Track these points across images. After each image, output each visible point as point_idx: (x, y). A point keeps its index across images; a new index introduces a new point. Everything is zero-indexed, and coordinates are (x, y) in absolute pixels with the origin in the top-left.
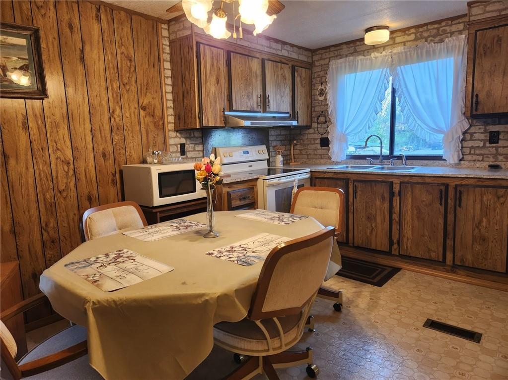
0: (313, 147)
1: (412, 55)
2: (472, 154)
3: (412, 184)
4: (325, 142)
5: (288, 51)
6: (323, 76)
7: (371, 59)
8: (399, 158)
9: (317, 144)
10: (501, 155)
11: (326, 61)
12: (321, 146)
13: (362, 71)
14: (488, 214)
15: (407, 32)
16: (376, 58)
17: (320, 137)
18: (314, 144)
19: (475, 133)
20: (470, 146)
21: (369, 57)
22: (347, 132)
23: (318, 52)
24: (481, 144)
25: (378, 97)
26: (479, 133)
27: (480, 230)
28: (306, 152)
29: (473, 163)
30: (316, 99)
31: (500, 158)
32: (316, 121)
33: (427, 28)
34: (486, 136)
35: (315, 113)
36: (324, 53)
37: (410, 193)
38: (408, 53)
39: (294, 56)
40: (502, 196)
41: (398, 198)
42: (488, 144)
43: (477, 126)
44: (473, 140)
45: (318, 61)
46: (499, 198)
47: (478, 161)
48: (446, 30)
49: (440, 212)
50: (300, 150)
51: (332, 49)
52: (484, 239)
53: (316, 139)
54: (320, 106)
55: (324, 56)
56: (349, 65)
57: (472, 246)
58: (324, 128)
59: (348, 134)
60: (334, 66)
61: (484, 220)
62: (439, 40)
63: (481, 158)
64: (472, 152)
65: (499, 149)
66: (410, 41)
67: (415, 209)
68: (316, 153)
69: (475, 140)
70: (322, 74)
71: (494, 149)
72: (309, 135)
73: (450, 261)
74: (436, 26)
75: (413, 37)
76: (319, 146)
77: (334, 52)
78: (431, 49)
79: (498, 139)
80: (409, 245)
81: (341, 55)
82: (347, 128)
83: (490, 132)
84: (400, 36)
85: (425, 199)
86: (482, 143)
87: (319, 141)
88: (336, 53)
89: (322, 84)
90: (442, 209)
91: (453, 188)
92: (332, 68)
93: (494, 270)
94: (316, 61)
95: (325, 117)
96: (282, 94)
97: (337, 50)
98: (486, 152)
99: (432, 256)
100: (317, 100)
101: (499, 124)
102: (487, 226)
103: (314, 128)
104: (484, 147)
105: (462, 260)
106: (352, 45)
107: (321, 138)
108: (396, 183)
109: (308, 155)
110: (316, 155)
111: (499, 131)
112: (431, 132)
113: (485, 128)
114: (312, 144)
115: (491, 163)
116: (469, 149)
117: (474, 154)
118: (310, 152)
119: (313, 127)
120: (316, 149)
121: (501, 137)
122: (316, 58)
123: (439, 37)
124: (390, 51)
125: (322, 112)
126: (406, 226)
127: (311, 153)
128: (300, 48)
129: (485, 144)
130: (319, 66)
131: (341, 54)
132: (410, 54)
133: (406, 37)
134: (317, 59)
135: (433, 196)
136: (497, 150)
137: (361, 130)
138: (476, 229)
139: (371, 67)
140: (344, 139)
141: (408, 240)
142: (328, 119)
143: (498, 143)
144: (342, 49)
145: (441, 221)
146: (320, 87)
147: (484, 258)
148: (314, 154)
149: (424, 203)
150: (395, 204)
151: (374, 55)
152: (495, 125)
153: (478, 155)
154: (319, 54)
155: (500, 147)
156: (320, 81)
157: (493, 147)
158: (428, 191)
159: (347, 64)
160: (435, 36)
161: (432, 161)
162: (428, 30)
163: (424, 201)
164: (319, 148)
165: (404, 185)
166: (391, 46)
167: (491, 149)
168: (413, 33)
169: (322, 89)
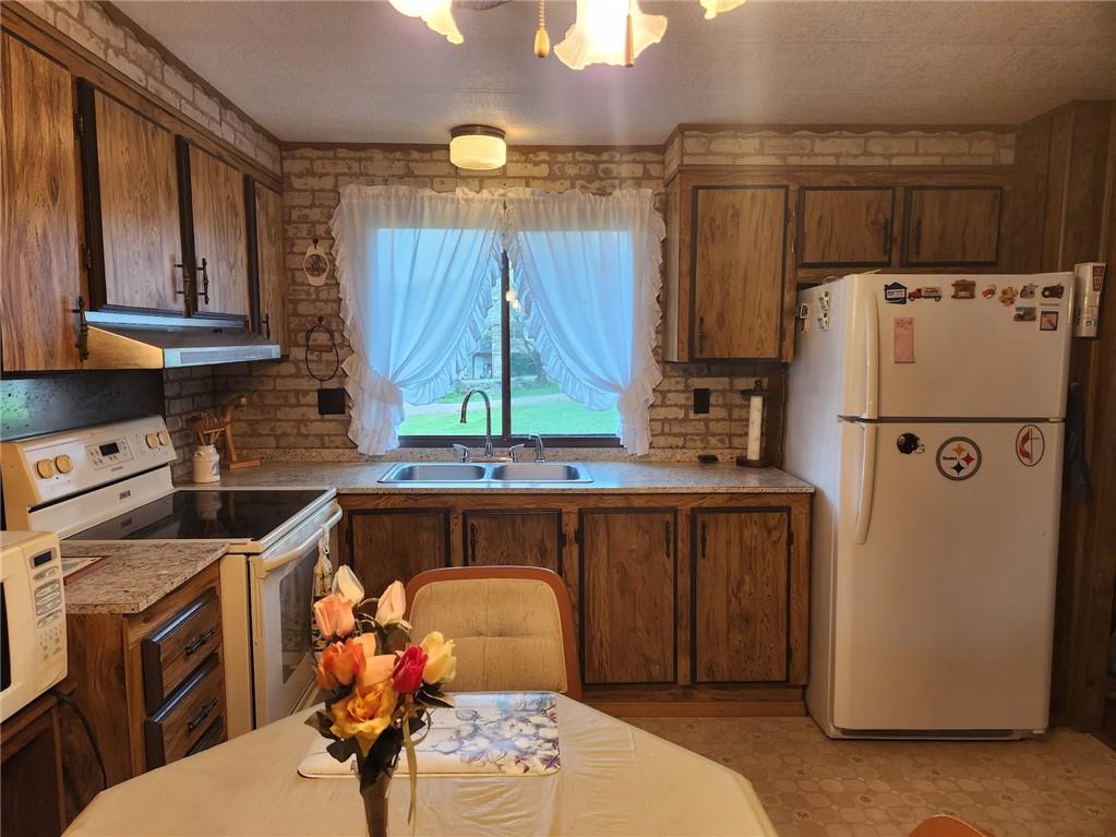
0: (296, 413)
1: (550, 210)
2: (666, 434)
3: (606, 511)
4: (334, 402)
5: (235, 130)
6: (319, 222)
7: (456, 202)
8: (529, 442)
9: (307, 405)
10: (714, 435)
11: (328, 183)
12: (321, 413)
13: (433, 225)
14: (753, 567)
15: (531, 156)
16: (468, 201)
17: (319, 387)
18: (298, 405)
19: (670, 391)
20: (662, 418)
21: (450, 195)
22: (400, 378)
23: (298, 153)
24: (681, 415)
25: (477, 299)
26: (676, 391)
27: (740, 599)
28: (272, 429)
29: (669, 453)
30: (299, 280)
31: (713, 441)
32: (302, 342)
33: (574, 156)
34: (688, 398)
35: (297, 320)
36: (319, 158)
37: (602, 534)
38: (541, 206)
39: (248, 148)
40: (775, 528)
41: (575, 548)
42: (692, 415)
43: (673, 377)
44: (667, 406)
45: (300, 176)
46: (769, 532)
47: (677, 447)
48: (611, 172)
49: (666, 571)
50: (251, 423)
51: (342, 153)
52: (747, 619)
53: (306, 393)
54: (314, 301)
55: (318, 166)
56: (399, 208)
57: (728, 636)
58: (328, 363)
59: (404, 383)
60: (355, 201)
61: (747, 578)
62: (598, 189)
63: (680, 442)
64: (667, 430)
65: (711, 424)
66: (539, 178)
67: (615, 570)
68: (304, 431)
69: (671, 405)
70: (315, 214)
71: (702, 423)
72: (279, 381)
73: (685, 676)
74: (591, 157)
75: (544, 170)
76: (314, 413)
77: (351, 163)
78: (588, 206)
79: (708, 405)
80: (604, 655)
81: (367, 175)
82: (402, 367)
83: (696, 390)
84: (517, 162)
85: (634, 546)
86: (683, 411)
87: (313, 398)
88: (356, 166)
89: (316, 242)
90: (670, 566)
91: (687, 515)
92: (350, 205)
93: (767, 679)
94: (297, 175)
95: (331, 333)
96: (232, 260)
97: (359, 160)
98: (688, 429)
99: (653, 672)
100: (303, 284)
101: (709, 375)
102: (753, 590)
103: (296, 362)
104: (686, 419)
105: (710, 671)
106: (398, 155)
107: (319, 391)
108: (568, 513)
109: (277, 438)
110: (306, 436)
111: (707, 390)
112: (593, 387)
113: (686, 382)
114: (293, 406)
115: (701, 453)
116: (660, 423)
117: (670, 435)
118: (287, 428)
119: (291, 357)
120: (304, 421)
121: (712, 400)
122: (292, 166)
123: (597, 182)
124: (502, 191)
125: (321, 319)
126: (596, 613)
127: (289, 430)
128: (258, 128)
129: (686, 414)
130: (305, 191)
131: (371, 172)
132: (545, 208)
133: (530, 166)
134: (297, 172)
135: (650, 538)
136: (707, 425)
137: (437, 375)
138: (733, 600)
139: (458, 221)
140: (390, 395)
141: (602, 645)
142: (338, 340)
143: (708, 412)
144: (370, 159)
145: (669, 591)
146: (311, 251)
147: (749, 658)
148: (299, 434)
149: (634, 555)
150: (568, 561)
151: (461, 192)
152: (701, 377)
153: (676, 435)
154: (303, 158)
155: (712, 420)
156: (309, 233)
157: (699, 420)
158: (640, 527)
159: (393, 202)
160: (590, 179)
161: (596, 449)
162: (575, 162)
163: (633, 551)
164: (313, 417)
165: (590, 516)
166: (497, 180)
167: (697, 423)
168: (544, 162)
169: (318, 257)
